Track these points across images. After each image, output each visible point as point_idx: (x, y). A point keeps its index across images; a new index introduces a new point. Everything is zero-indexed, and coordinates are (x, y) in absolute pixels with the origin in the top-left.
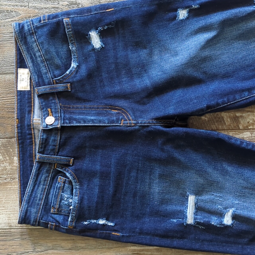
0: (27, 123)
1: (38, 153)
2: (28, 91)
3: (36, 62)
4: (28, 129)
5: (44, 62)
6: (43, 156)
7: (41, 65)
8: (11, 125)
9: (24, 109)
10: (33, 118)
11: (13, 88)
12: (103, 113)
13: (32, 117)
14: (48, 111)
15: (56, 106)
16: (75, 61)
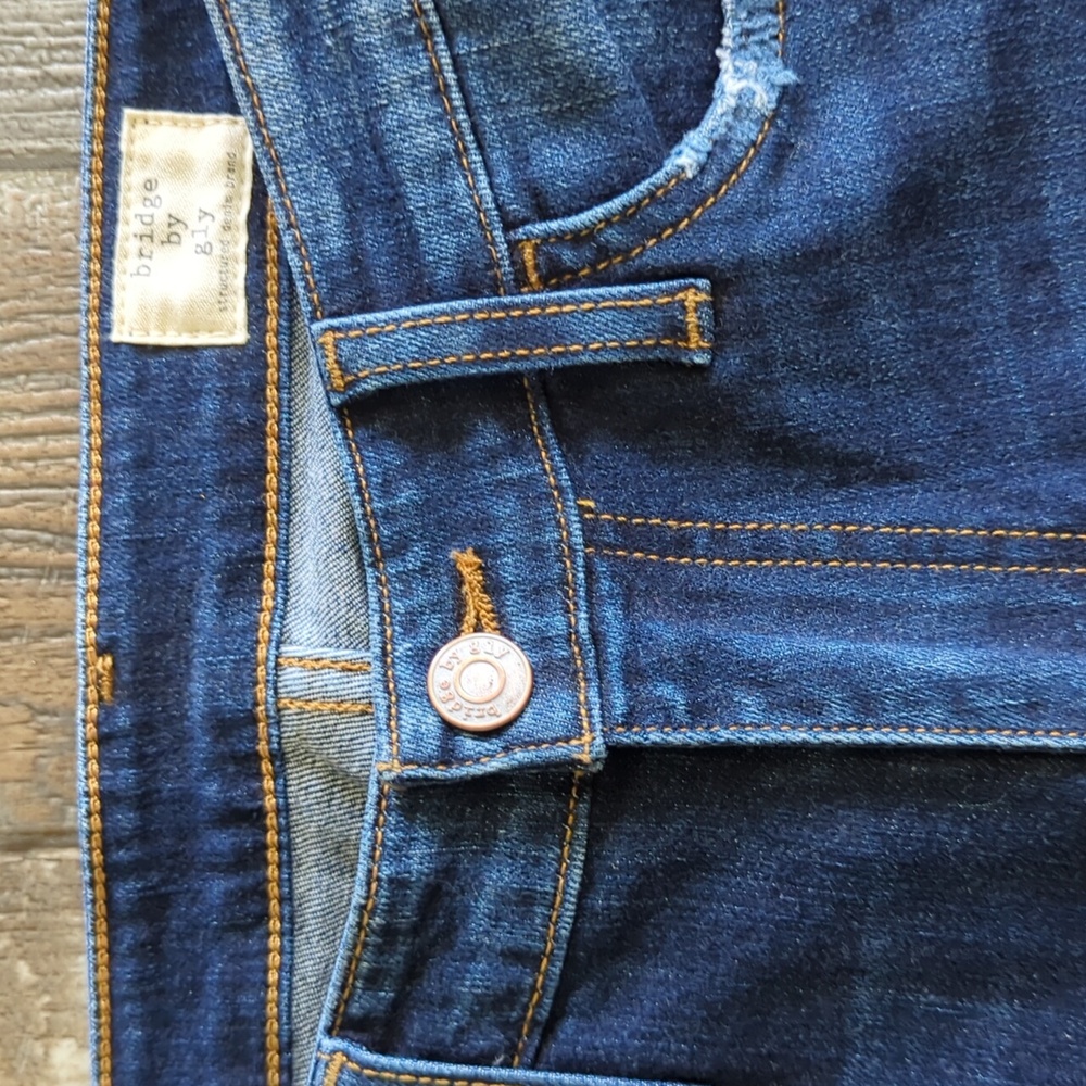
0: (211, 694)
1: (329, 1032)
2: (222, 359)
3: (333, 32)
4: (217, 763)
5: (425, 35)
6: (391, 1070)
7: (395, 71)
8: (29, 706)
9: (178, 541)
10: (279, 643)
11: (57, 312)
12: (1052, 609)
13: (263, 634)
14: (459, 580)
15: (538, 527)
16: (762, 43)
